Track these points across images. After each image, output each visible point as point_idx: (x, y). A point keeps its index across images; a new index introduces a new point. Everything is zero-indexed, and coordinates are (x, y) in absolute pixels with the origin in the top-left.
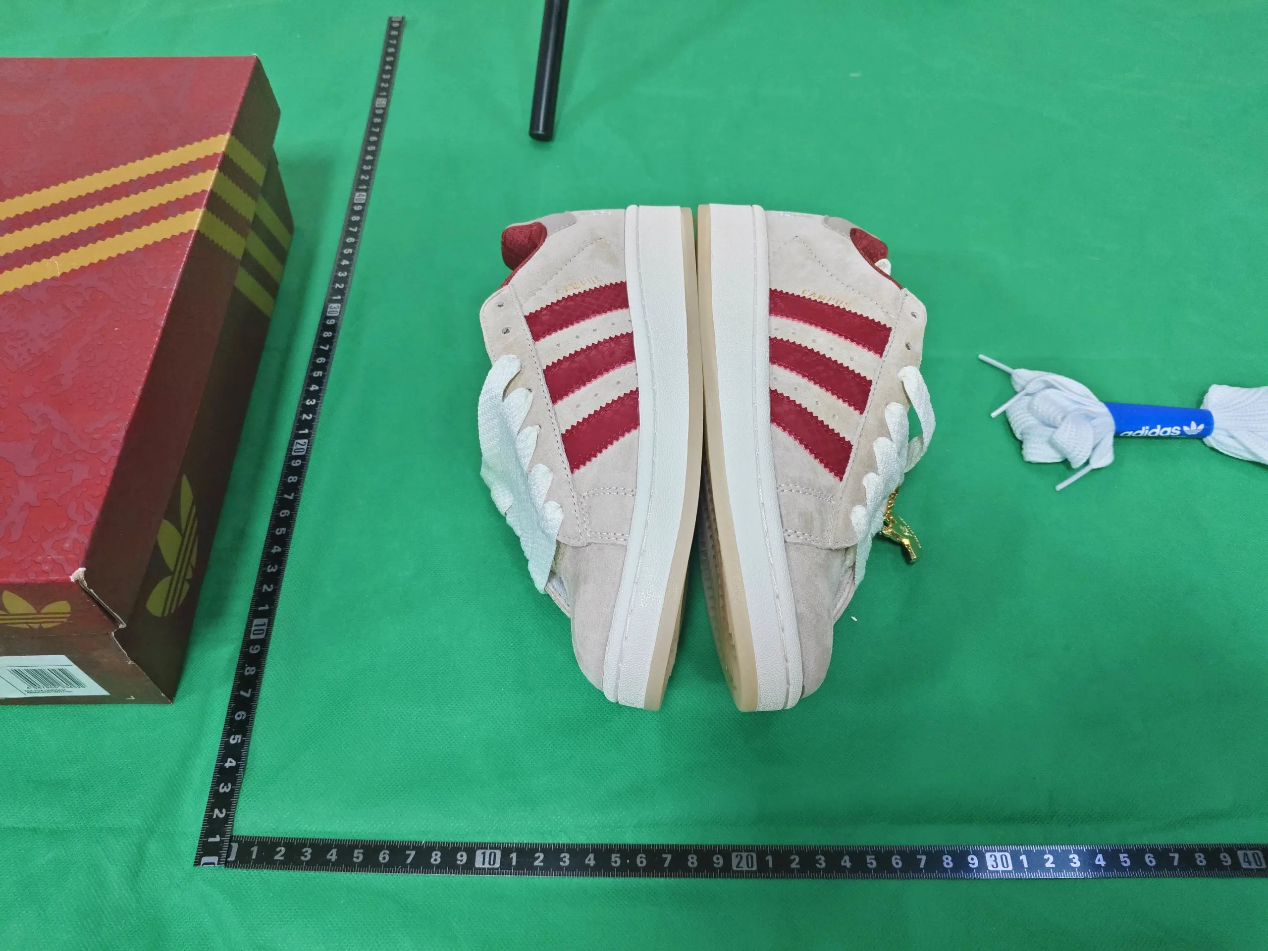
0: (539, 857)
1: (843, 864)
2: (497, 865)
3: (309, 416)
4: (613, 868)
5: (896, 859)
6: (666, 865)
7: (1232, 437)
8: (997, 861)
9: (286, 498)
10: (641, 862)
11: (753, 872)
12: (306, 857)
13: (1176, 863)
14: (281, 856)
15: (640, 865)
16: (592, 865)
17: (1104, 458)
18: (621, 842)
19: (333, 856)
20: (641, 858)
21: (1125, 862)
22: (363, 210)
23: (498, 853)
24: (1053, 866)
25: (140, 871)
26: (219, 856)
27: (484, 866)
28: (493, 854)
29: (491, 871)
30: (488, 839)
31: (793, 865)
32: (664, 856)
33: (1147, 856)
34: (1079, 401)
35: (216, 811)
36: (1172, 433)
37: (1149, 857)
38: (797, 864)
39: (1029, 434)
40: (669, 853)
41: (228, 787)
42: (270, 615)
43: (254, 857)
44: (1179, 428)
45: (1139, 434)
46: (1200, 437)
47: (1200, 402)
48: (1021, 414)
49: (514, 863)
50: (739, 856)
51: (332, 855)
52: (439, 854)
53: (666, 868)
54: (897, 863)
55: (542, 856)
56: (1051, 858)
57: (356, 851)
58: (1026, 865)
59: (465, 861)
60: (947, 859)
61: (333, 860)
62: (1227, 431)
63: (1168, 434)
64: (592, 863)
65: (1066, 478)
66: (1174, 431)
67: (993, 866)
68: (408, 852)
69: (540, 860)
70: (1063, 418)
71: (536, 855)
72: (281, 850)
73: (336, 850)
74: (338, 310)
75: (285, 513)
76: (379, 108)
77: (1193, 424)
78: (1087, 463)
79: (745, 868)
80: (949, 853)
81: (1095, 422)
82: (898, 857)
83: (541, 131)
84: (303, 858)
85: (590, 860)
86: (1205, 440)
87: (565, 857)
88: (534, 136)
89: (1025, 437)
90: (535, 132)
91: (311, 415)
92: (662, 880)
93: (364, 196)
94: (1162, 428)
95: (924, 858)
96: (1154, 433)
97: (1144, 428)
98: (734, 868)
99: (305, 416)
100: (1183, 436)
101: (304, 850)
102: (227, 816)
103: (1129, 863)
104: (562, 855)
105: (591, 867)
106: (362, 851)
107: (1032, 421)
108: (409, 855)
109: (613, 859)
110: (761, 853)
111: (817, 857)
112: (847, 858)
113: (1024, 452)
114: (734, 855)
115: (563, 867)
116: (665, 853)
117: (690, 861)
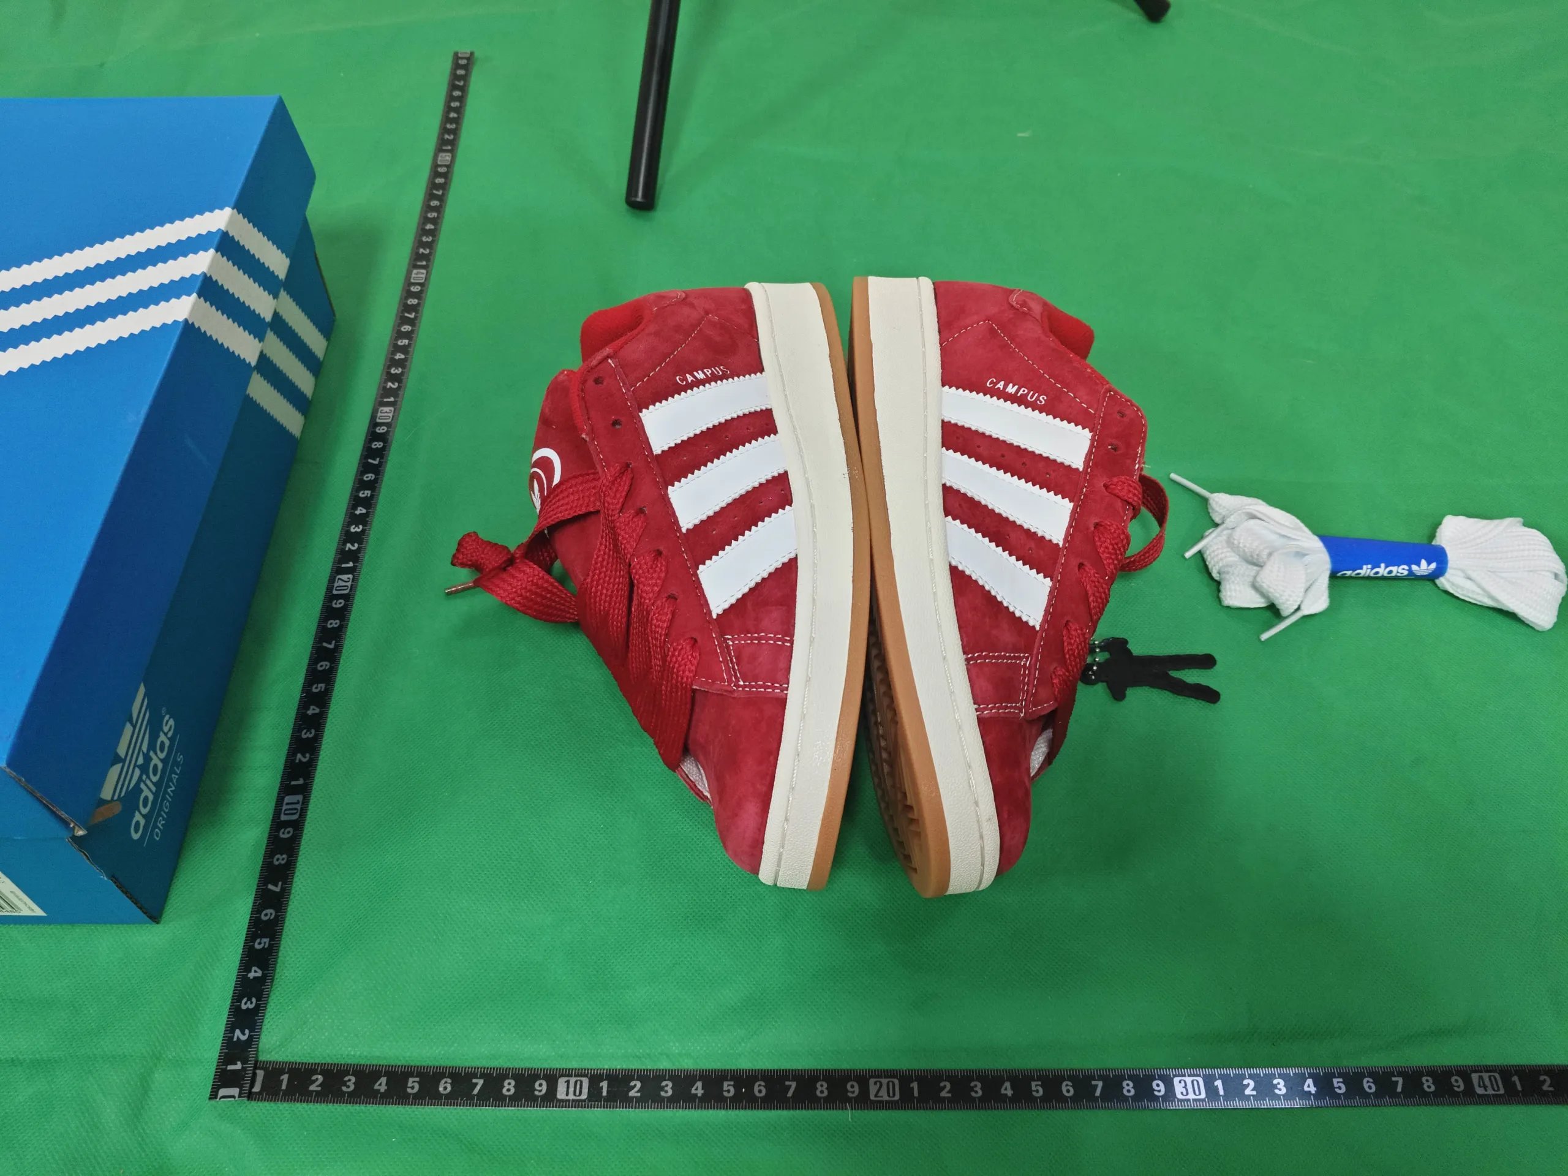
0: (635, 1085)
1: (1003, 1091)
2: (584, 1096)
3: (354, 546)
4: (725, 1099)
5: (1067, 1085)
6: (790, 1094)
7: (1469, 578)
8: (1188, 1087)
9: (326, 647)
10: (760, 1091)
11: (895, 1102)
12: (348, 1087)
13: (1399, 1089)
14: (317, 1086)
15: (757, 1094)
16: (699, 1095)
17: (1318, 602)
18: (734, 1067)
19: (382, 1085)
20: (759, 1085)
21: (1340, 1088)
22: (421, 292)
23: (586, 1082)
24: (1254, 1093)
25: (143, 1108)
26: (241, 1087)
27: (567, 1098)
28: (579, 1083)
29: (577, 1104)
30: (574, 1065)
31: (944, 1094)
32: (787, 1083)
33: (1365, 1080)
34: (1289, 535)
35: (238, 1032)
36: (1398, 572)
37: (1368, 1082)
38: (948, 1092)
39: (1228, 573)
40: (793, 1080)
41: (251, 1003)
42: (305, 791)
43: (284, 1087)
44: (1406, 567)
45: (1359, 574)
46: (1432, 578)
47: (1432, 536)
48: (1218, 549)
49: (605, 1093)
50: (878, 1083)
51: (380, 1085)
52: (513, 1083)
53: (789, 1098)
54: (1068, 1091)
55: (639, 1085)
56: (1252, 1084)
57: (411, 1080)
58: (1222, 1092)
59: (544, 1091)
60: (1128, 1085)
61: (382, 1090)
62: (1463, 571)
63: (1393, 574)
64: (700, 1092)
65: (1270, 626)
66: (1400, 570)
67: (1182, 1093)
68: (474, 1081)
69: (636, 1089)
70: (1270, 555)
71: (632, 1084)
72: (317, 1079)
73: (385, 1078)
74: (391, 415)
75: (324, 665)
76: (441, 166)
77: (1424, 563)
78: (1298, 609)
79: (886, 1098)
80: (1130, 1078)
81: (1307, 559)
82: (1070, 1083)
83: (639, 199)
84: (344, 1089)
85: (697, 1089)
86: (1437, 581)
87: (667, 1085)
88: (632, 204)
89: (1223, 576)
90: (633, 199)
91: (356, 545)
92: (785, 1113)
93: (423, 273)
94: (1386, 567)
95: (1100, 1084)
96: (1377, 573)
97: (1365, 567)
98: (872, 1097)
99: (349, 546)
100: (1412, 577)
101: (346, 1079)
102: (251, 1038)
103: (1343, 1090)
104: (664, 1084)
105: (699, 1098)
106: (417, 1079)
107: (1232, 558)
108: (476, 1084)
109: (725, 1088)
110: (905, 1078)
111: (972, 1084)
112: (1007, 1084)
113: (1222, 595)
114: (872, 1081)
115: (664, 1098)
116: (789, 1080)
117: (820, 1089)
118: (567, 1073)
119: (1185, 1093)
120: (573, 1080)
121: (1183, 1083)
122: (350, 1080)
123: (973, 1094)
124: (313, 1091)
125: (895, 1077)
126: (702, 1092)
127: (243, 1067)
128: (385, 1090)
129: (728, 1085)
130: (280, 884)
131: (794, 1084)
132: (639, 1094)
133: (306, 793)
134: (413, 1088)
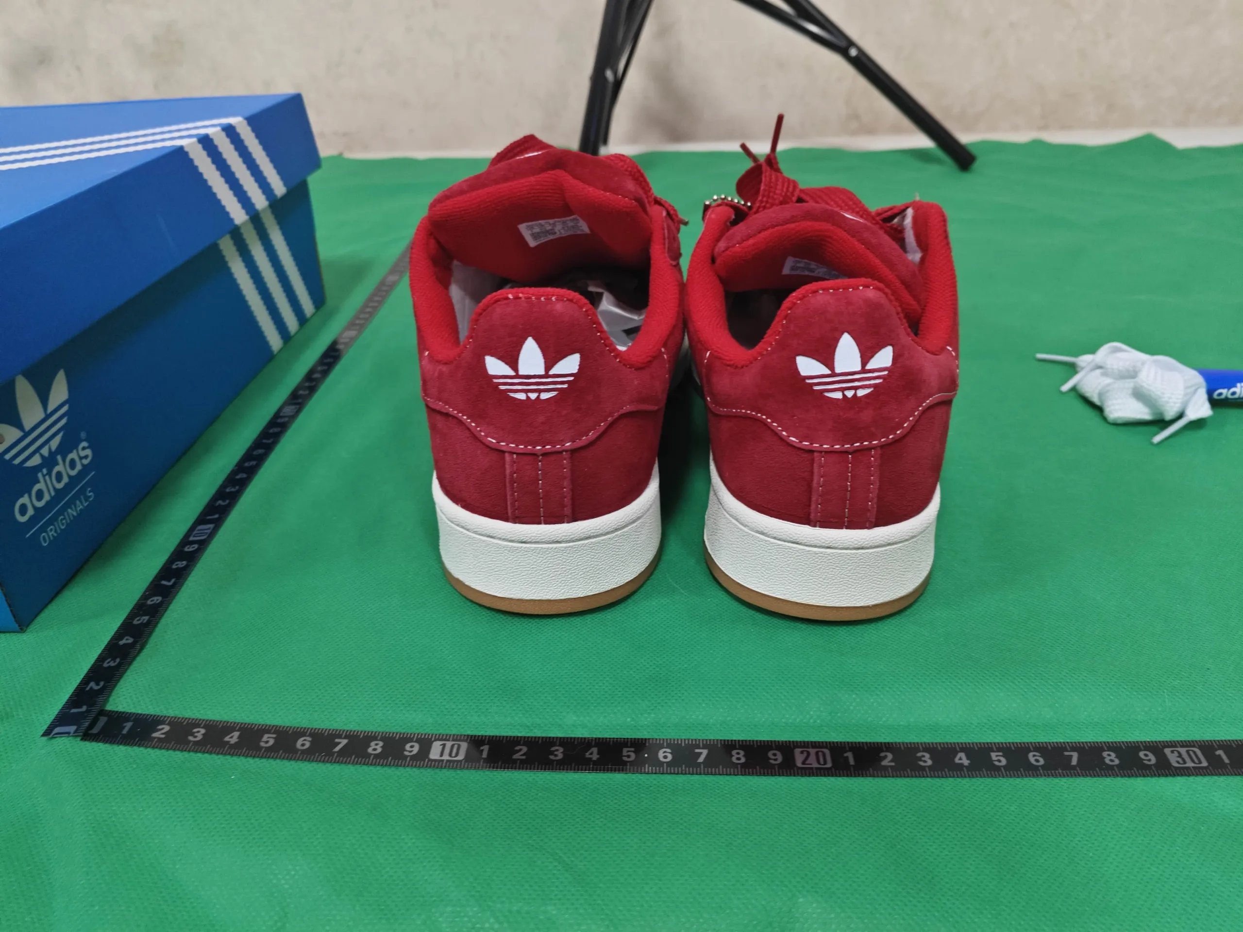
119: (1181, 761)
120: (449, 744)
121: (1176, 754)
122: (198, 732)
123: (922, 763)
124: (155, 738)
125: (826, 747)
126: (598, 756)
127: (88, 711)
128: (236, 743)
129: (628, 751)
130: (173, 580)
131: (705, 752)
132: (524, 757)
133: (218, 524)
134: (267, 742)
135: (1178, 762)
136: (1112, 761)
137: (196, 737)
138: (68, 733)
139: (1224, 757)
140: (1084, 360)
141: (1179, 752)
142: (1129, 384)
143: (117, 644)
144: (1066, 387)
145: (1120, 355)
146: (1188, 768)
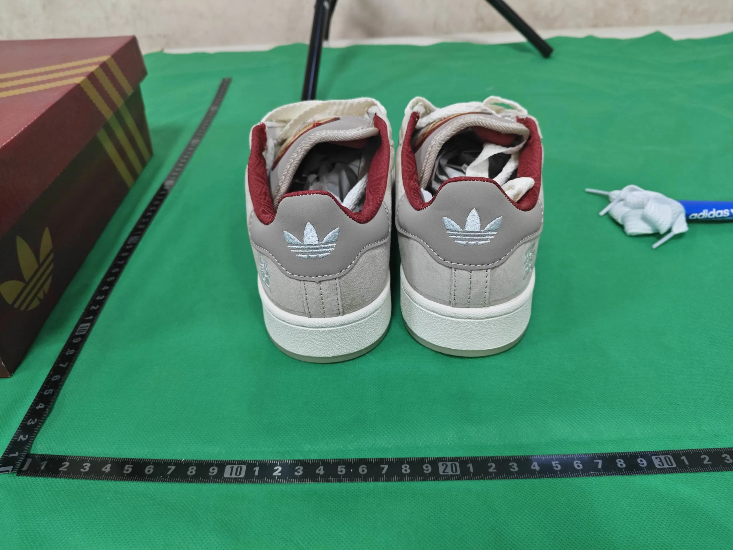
0: (278, 469)
1: (532, 468)
2: (243, 475)
4: (339, 476)
6: (384, 472)
8: (662, 460)
9: (119, 263)
10: (363, 471)
11: (458, 475)
14: (64, 468)
15: (361, 472)
16: (321, 474)
17: (682, 229)
18: (346, 457)
20: (363, 467)
23: (244, 467)
26: (14, 466)
27: (231, 477)
28: (239, 468)
29: (237, 480)
30: (238, 458)
35: (22, 436)
36: (723, 216)
38: (494, 469)
39: (626, 219)
40: (385, 464)
41: (34, 422)
43: (42, 468)
44: (728, 212)
50: (445, 465)
51: (106, 468)
52: (195, 468)
53: (383, 474)
54: (578, 466)
55: (280, 469)
56: (707, 457)
57: (127, 466)
59: (215, 473)
60: (620, 462)
64: (322, 472)
66: (725, 213)
68: (169, 467)
69: (278, 471)
71: (276, 468)
72: (66, 464)
73: (110, 464)
74: (173, 183)
75: (116, 270)
76: (212, 111)
79: (450, 473)
84: (82, 470)
85: (320, 470)
87: (299, 469)
92: (381, 484)
94: (716, 211)
95: (600, 461)
96: (712, 215)
97: (704, 212)
98: (441, 473)
101: (84, 464)
102: (29, 439)
104: (297, 468)
105: (321, 476)
106: (132, 466)
108: (170, 469)
109: (339, 469)
110: (463, 462)
111: (510, 464)
112: (535, 463)
113: (626, 230)
114: (440, 464)
115: (297, 476)
116: (383, 464)
117: (404, 469)
118: (232, 463)
119: (661, 464)
120: (235, 467)
121: (658, 459)
122: (86, 466)
123: (512, 470)
124: (61, 471)
125: (457, 461)
126: (324, 472)
127: (19, 456)
128: (109, 472)
129: (341, 468)
130: (67, 363)
131: (386, 467)
132: (280, 474)
133: (92, 322)
134: (127, 470)
135: (659, 465)
136: (621, 465)
137: (85, 469)
138: (8, 471)
139: (686, 461)
140: (614, 194)
141: (660, 458)
142: (640, 212)
143: (35, 408)
144: (602, 213)
145: (635, 193)
146: (665, 468)
